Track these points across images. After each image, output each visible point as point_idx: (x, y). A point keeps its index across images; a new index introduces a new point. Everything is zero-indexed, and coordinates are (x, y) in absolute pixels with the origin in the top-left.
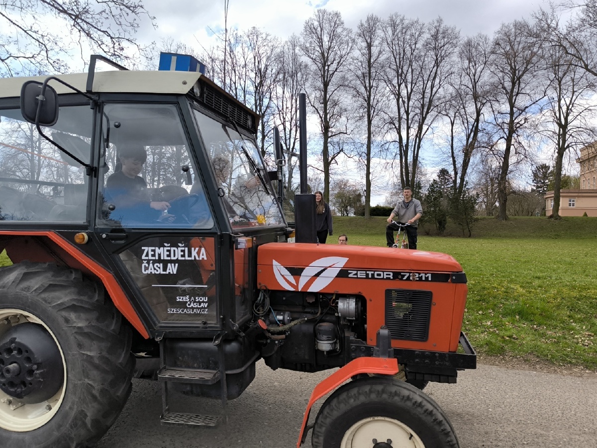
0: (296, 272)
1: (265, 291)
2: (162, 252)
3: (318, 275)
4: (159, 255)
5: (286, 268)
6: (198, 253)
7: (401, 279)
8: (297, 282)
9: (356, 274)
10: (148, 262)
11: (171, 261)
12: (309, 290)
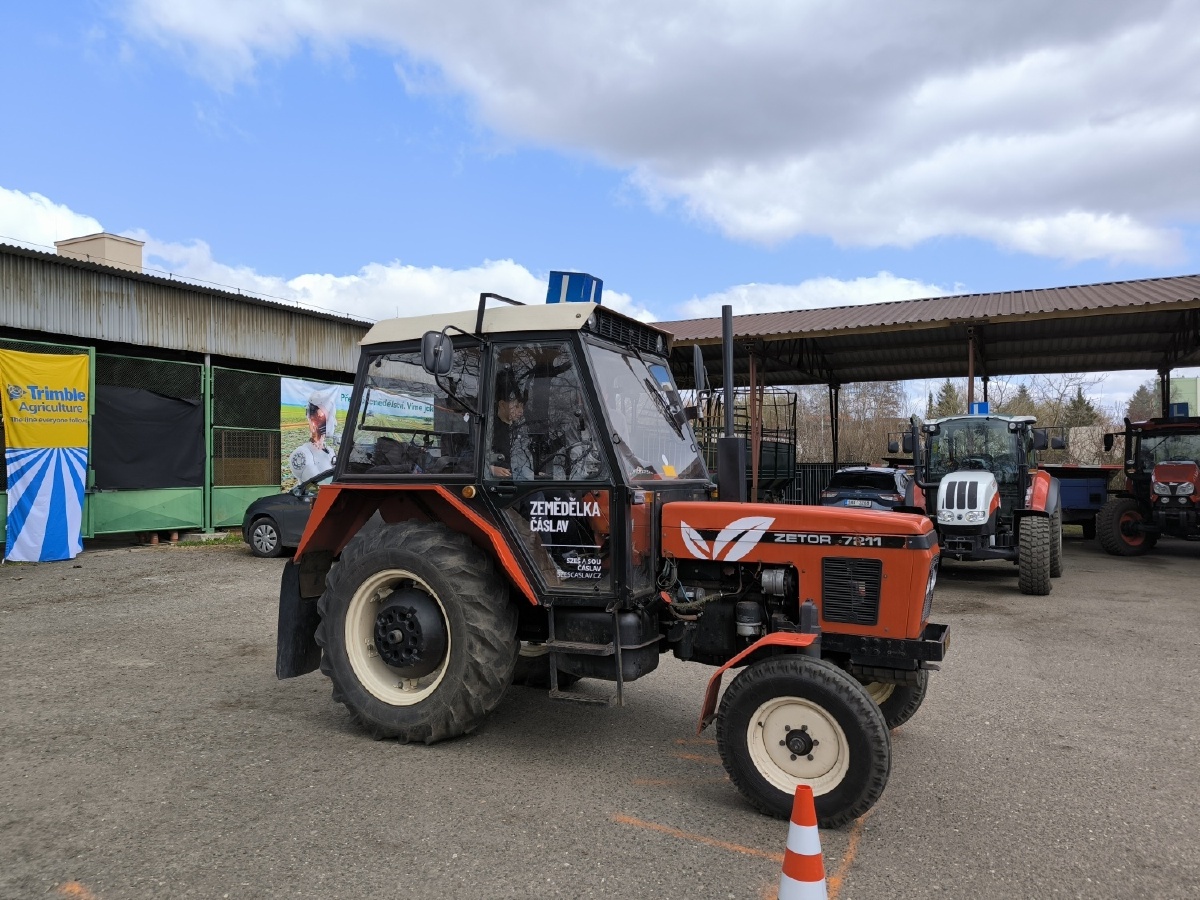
0: (709, 536)
1: (672, 560)
2: (552, 507)
3: (736, 540)
4: (549, 511)
5: (698, 531)
6: (591, 508)
7: (843, 544)
8: (711, 548)
9: (785, 538)
10: (537, 519)
11: (561, 518)
12: (726, 560)
